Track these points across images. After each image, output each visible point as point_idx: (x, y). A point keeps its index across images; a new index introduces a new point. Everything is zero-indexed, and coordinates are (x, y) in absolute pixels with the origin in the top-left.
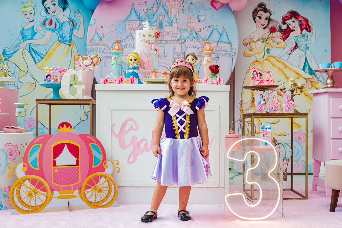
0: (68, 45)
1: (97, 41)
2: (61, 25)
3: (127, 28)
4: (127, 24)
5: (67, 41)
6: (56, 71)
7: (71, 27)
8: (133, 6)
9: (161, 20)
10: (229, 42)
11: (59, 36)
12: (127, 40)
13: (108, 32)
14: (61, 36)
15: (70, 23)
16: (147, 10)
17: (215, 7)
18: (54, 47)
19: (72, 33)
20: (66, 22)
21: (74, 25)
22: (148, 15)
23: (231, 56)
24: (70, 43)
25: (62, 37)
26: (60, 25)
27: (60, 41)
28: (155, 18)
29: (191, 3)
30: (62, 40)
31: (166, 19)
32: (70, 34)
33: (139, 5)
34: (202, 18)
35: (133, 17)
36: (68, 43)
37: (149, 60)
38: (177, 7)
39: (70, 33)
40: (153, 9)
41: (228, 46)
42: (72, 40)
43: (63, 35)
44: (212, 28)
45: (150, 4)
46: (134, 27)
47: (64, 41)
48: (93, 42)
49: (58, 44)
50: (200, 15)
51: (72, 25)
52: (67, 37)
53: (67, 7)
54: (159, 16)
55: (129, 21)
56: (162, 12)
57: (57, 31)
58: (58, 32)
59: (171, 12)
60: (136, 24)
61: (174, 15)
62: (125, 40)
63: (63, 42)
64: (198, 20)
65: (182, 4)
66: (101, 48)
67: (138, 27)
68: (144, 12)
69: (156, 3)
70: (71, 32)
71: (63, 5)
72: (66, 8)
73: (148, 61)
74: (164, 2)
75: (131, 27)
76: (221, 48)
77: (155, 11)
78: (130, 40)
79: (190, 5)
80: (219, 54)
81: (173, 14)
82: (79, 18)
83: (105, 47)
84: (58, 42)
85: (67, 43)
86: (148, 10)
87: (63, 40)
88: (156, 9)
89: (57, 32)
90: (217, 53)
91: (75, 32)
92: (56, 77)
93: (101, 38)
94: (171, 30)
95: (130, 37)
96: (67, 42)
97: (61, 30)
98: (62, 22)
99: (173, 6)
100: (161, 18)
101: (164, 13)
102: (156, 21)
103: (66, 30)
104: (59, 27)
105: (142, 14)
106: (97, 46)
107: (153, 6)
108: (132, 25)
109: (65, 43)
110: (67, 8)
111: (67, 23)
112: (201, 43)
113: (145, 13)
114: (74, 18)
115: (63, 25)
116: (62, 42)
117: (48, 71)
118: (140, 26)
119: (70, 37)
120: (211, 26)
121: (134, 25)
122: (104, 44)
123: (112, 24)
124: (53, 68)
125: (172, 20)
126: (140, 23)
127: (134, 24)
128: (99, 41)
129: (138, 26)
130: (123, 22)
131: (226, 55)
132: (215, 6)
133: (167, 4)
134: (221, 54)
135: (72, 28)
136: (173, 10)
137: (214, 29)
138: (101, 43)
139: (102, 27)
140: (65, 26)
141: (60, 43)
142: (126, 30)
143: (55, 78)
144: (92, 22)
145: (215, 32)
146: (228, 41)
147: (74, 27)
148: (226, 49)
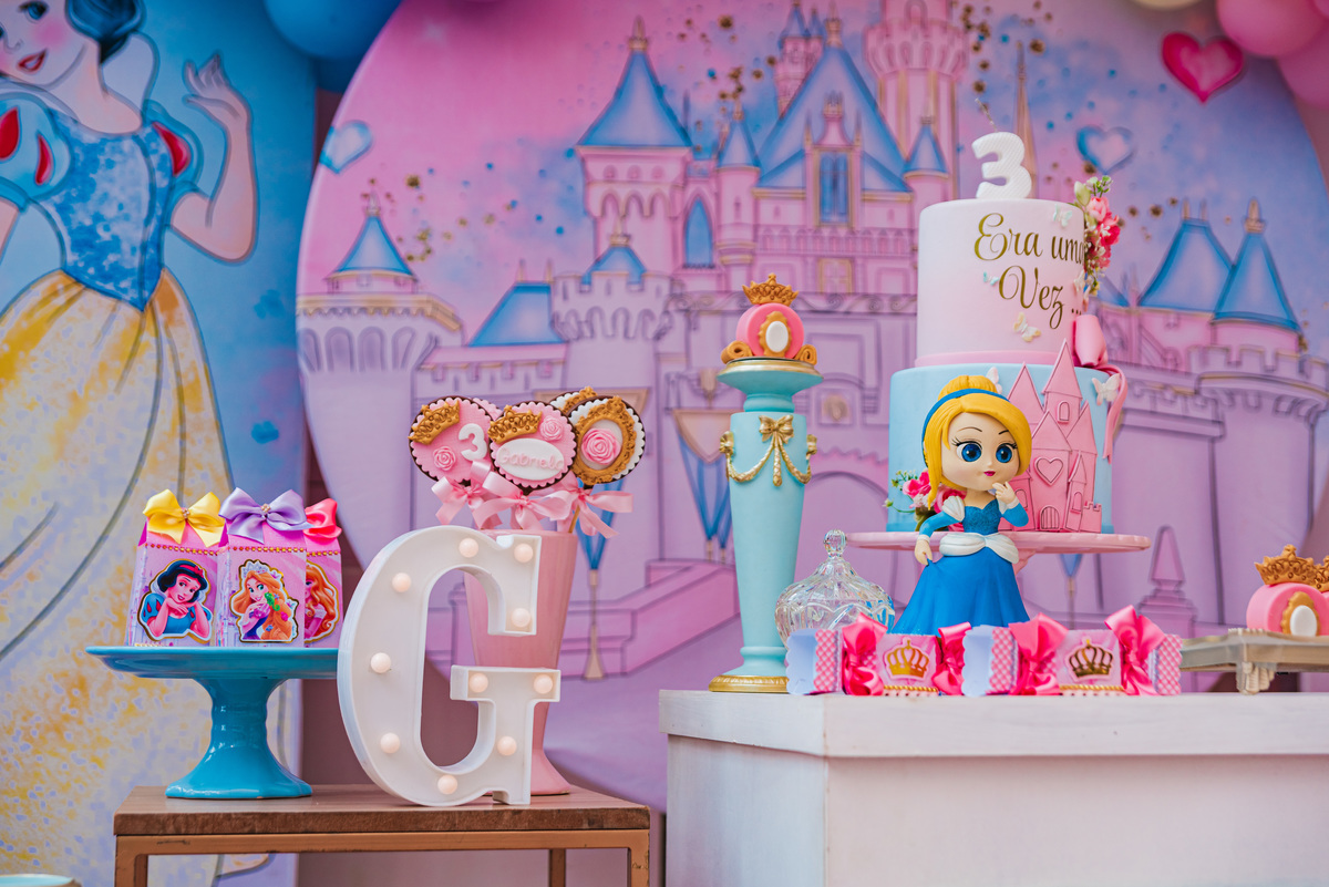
0: (133, 304)
1: (377, 286)
2: (81, 158)
3: (597, 194)
4: (597, 168)
5: (125, 274)
6: (269, 537)
7: (158, 175)
8: (638, 46)
9: (834, 150)
10: (1284, 316)
11: (67, 239)
12: (599, 283)
13: (463, 222)
14: (85, 241)
15: (153, 145)
16: (736, 75)
17: (1189, 82)
18: (30, 314)
19: (165, 224)
20: (119, 138)
21: (178, 162)
22: (744, 113)
23: (1304, 410)
24: (152, 290)
25: (91, 246)
26: (74, 159)
27: (74, 276)
28: (793, 138)
29: (1036, 47)
30: (87, 265)
31: (869, 143)
32: (152, 227)
33: (682, 36)
34: (1109, 150)
35: (642, 120)
36: (133, 294)
37: (1070, 452)
38: (942, 63)
39: (147, 222)
40: (781, 70)
41: (1282, 341)
42: (165, 275)
43: (100, 231)
44: (1173, 220)
45: (757, 36)
46: (646, 193)
47: (106, 278)
48: (345, 287)
49: (55, 293)
50: (1096, 130)
51: (169, 164)
52: (125, 247)
53: (135, 30)
54: (817, 124)
55: (614, 146)
56: (835, 99)
57: (57, 199)
58: (63, 209)
59: (904, 104)
60: (658, 174)
61: (926, 123)
62: (585, 282)
63: (99, 284)
64: (1079, 164)
65: (977, 48)
66: (408, 336)
67: (678, 196)
68: (713, 90)
69: (795, 30)
70: (159, 212)
71: (98, 18)
72: (123, 39)
73: (1064, 457)
74: (854, 27)
75: (623, 192)
76: (1234, 358)
77: (793, 86)
78: (619, 286)
79: (1029, 56)
80: (1224, 399)
81: (916, 112)
82: (214, 110)
83: (437, 331)
84: (59, 280)
85: (125, 291)
86: (747, 80)
87: (100, 269)
88: (797, 71)
89: (52, 210)
90: (1213, 391)
91: (188, 213)
92: (274, 586)
93: (403, 265)
94: (901, 222)
95: (620, 265)
96: (124, 284)
97: (84, 198)
98: (89, 139)
99: (916, 61)
100: (833, 138)
101: (851, 104)
102: (799, 155)
103: (123, 198)
104: (72, 170)
105: (705, 104)
106: (378, 322)
107: (776, 54)
108: (634, 177)
109: (110, 287)
110: (134, 41)
111: (127, 145)
112: (1110, 320)
113: (723, 96)
114: (178, 113)
115: (102, 159)
116: (86, 278)
117: (177, 535)
118: (691, 189)
119: (152, 251)
120: (1166, 207)
121: (646, 176)
122: (429, 310)
123: (490, 166)
124: (238, 502)
125: (905, 150)
126: (686, 165)
127: (646, 168)
128: (391, 287)
129: (674, 186)
130: (570, 153)
131: (1268, 404)
132: (1192, 70)
133: (872, 41)
134: (1239, 399)
135: (162, 182)
136: (918, 88)
137: (1186, 225)
138: (405, 300)
139: (414, 183)
140: (110, 164)
141: (75, 290)
142: (587, 212)
143: (257, 593)
144: (342, 142)
145: (1196, 247)
146: (1279, 313)
147: (180, 177)
148: (1269, 362)
